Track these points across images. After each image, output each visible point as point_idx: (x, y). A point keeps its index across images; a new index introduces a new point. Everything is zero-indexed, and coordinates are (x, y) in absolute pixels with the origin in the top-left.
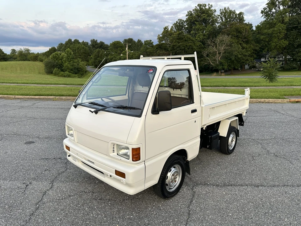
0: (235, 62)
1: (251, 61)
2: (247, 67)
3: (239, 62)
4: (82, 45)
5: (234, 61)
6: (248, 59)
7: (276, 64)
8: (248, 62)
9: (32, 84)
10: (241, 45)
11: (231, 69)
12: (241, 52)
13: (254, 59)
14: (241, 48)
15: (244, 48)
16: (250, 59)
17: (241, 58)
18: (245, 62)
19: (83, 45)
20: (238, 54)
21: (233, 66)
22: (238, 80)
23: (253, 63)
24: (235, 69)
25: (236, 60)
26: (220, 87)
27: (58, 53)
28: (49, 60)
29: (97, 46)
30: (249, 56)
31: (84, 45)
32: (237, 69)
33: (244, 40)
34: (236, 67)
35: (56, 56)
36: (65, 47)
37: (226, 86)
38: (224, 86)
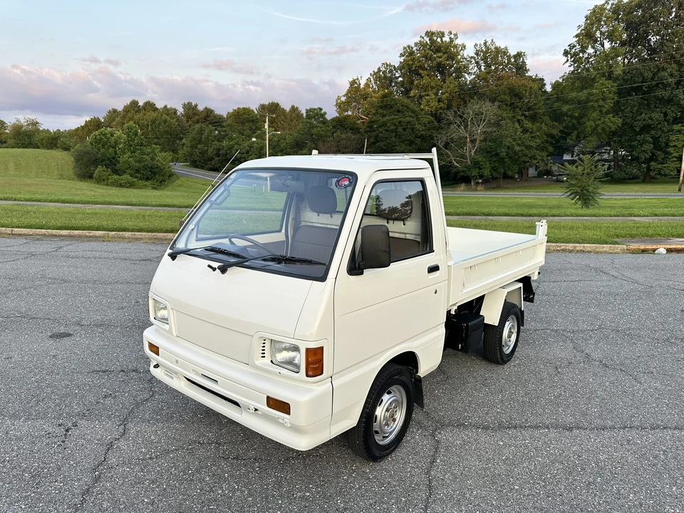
0: (506, 160)
1: (543, 160)
2: (532, 172)
3: (517, 160)
4: (162, 115)
5: (504, 158)
6: (534, 156)
7: (596, 167)
8: (534, 162)
9: (50, 201)
10: (520, 123)
11: (498, 176)
12: (520, 138)
13: (548, 156)
14: (521, 130)
15: (527, 131)
16: (540, 156)
17: (520, 153)
18: (528, 162)
19: (164, 115)
20: (514, 144)
21: (503, 171)
22: (513, 200)
23: (547, 165)
24: (506, 177)
25: (510, 157)
26: (477, 215)
27: (107, 132)
28: (86, 146)
29: (197, 117)
30: (536, 149)
31: (168, 115)
32: (512, 178)
33: (527, 113)
34: (510, 173)
35: (101, 139)
36: (124, 117)
37: (489, 215)
38: (485, 215)
